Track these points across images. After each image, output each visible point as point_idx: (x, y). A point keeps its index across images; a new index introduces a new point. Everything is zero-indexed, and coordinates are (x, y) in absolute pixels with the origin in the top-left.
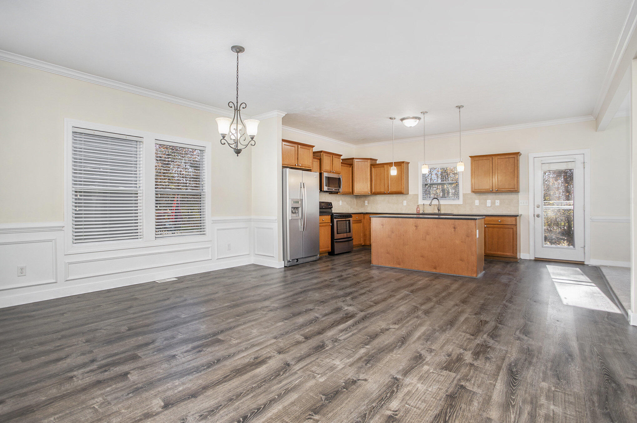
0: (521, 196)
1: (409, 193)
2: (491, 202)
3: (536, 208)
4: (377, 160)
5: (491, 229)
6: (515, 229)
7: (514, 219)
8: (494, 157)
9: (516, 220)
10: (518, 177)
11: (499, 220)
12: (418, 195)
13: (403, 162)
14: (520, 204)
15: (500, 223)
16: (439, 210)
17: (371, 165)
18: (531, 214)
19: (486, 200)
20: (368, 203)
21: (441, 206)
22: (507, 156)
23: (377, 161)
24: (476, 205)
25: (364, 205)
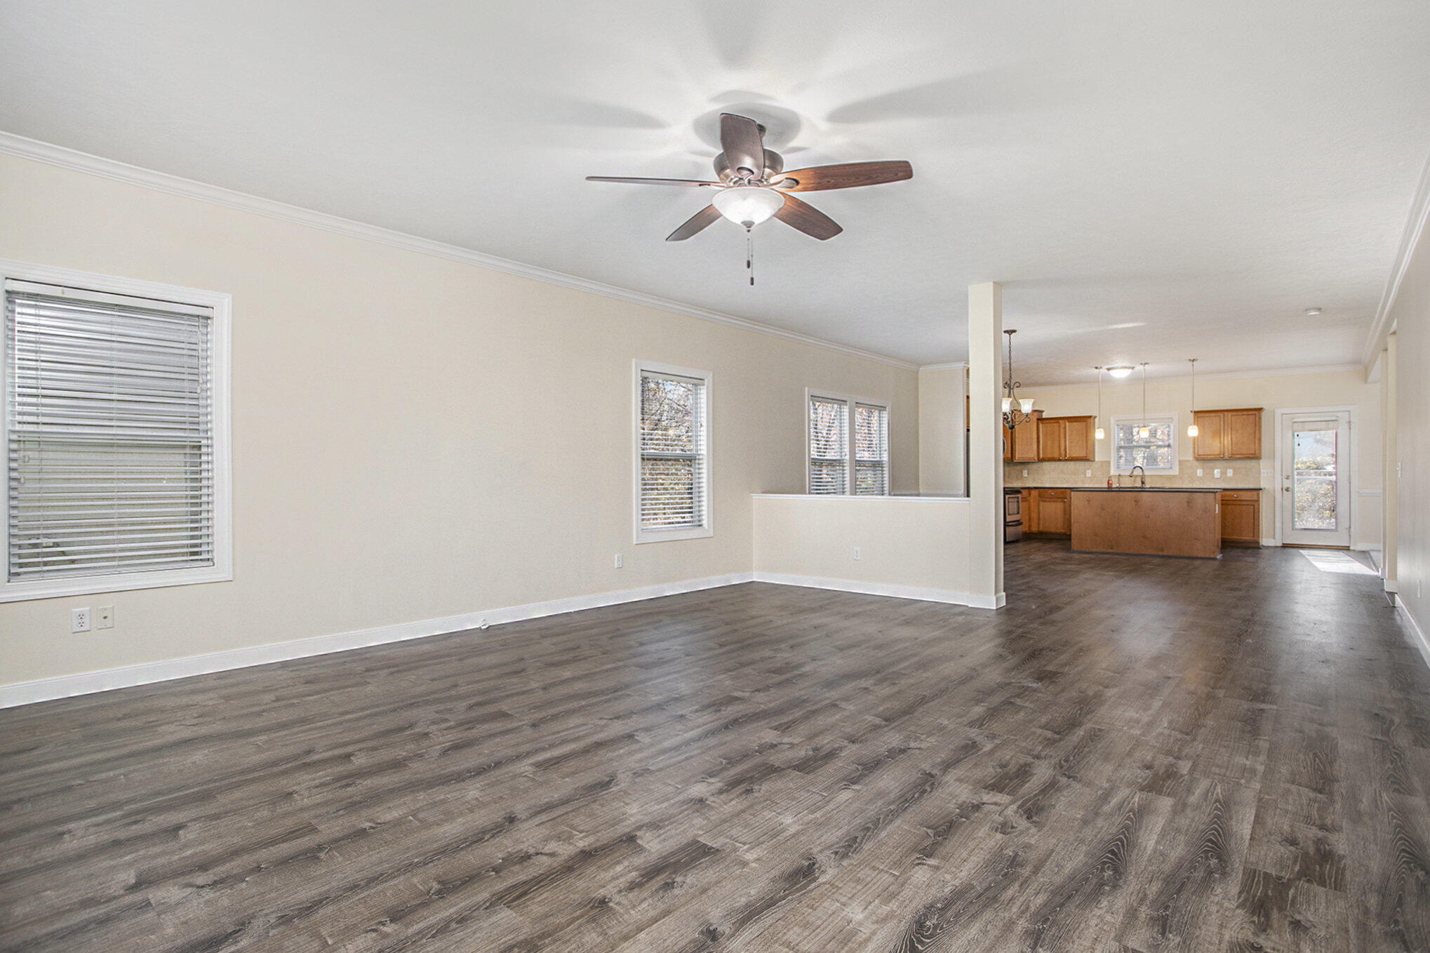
0: (1264, 465)
1: (1096, 460)
2: (1221, 471)
3: (1284, 480)
4: (1043, 411)
6: (1256, 506)
7: (1255, 493)
8: (1226, 413)
9: (1257, 495)
10: (1260, 439)
11: (1236, 494)
12: (1109, 462)
13: (1090, 417)
14: (1262, 475)
15: (1235, 499)
16: (1143, 483)
17: (1038, 419)
18: (1278, 487)
19: (1213, 469)
20: (1028, 474)
22: (1247, 411)
23: (1044, 414)
24: (1198, 475)
25: (1022, 476)
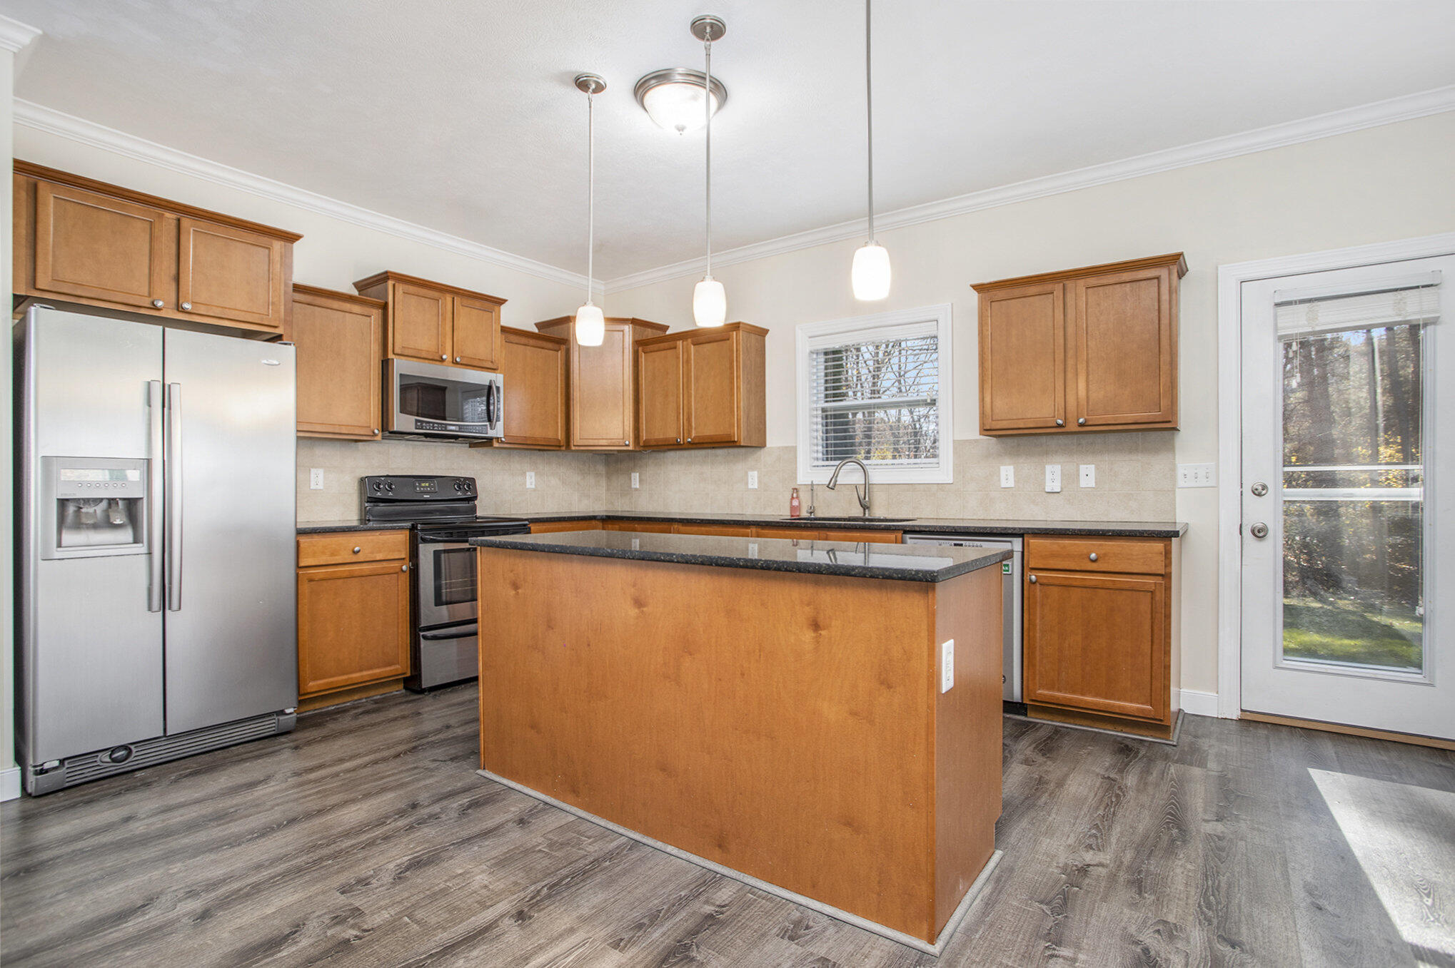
1: (768, 445)
2: (1063, 474)
3: (1249, 499)
5: (1055, 589)
6: (1160, 596)
7: (1159, 546)
8: (1070, 284)
9: (1167, 554)
11: (1094, 549)
12: (794, 449)
14: (1181, 482)
15: (1094, 567)
16: (865, 507)
17: (637, 343)
18: (1229, 527)
19: (1042, 466)
21: (875, 489)
22: (1126, 276)
24: (1004, 484)
25: (630, 487)
